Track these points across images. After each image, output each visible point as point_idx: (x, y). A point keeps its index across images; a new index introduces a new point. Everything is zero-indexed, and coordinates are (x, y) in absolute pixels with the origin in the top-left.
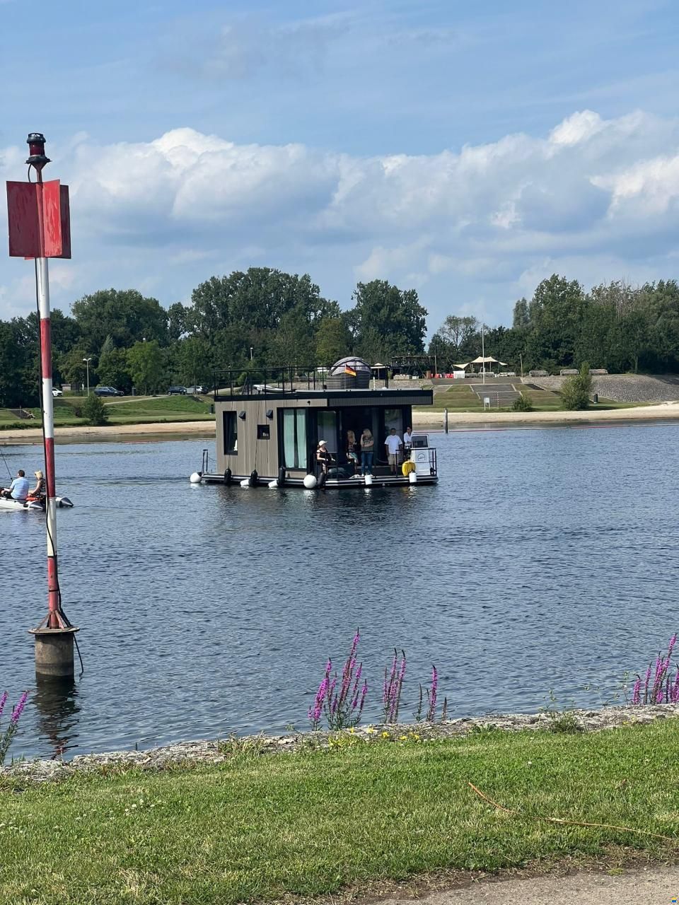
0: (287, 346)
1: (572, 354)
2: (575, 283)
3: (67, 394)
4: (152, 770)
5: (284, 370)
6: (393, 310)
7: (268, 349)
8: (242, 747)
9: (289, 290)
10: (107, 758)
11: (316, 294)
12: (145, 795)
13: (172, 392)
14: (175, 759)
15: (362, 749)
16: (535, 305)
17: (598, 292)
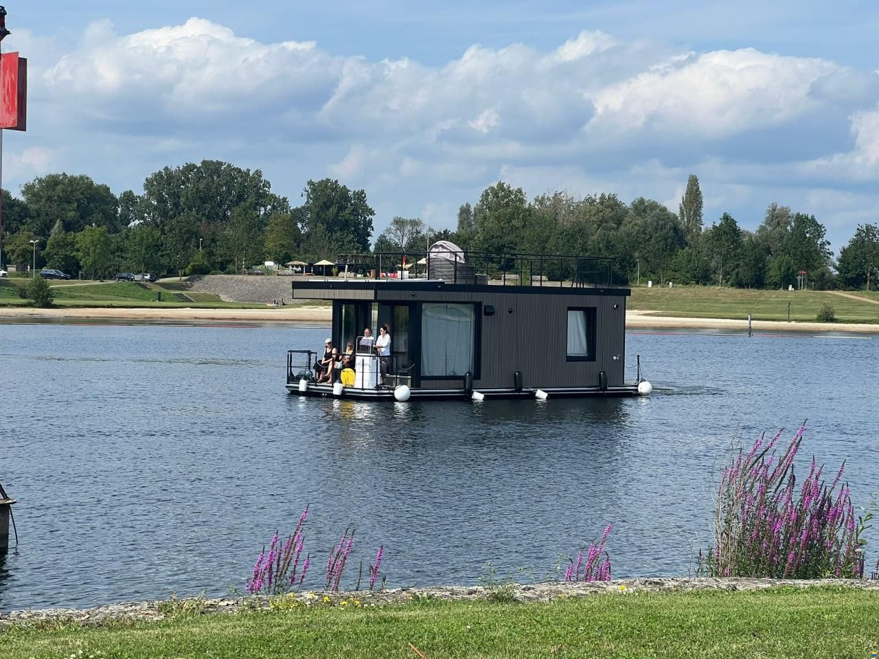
0: (236, 239)
1: (513, 260)
2: (520, 191)
3: (11, 275)
4: (91, 626)
5: (232, 261)
6: (342, 208)
7: (218, 240)
8: (182, 608)
9: (241, 184)
10: (45, 614)
11: (267, 189)
12: (84, 647)
13: (120, 278)
14: (114, 617)
15: (303, 612)
16: (479, 210)
17: (541, 201)
